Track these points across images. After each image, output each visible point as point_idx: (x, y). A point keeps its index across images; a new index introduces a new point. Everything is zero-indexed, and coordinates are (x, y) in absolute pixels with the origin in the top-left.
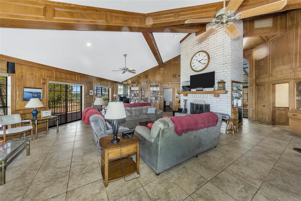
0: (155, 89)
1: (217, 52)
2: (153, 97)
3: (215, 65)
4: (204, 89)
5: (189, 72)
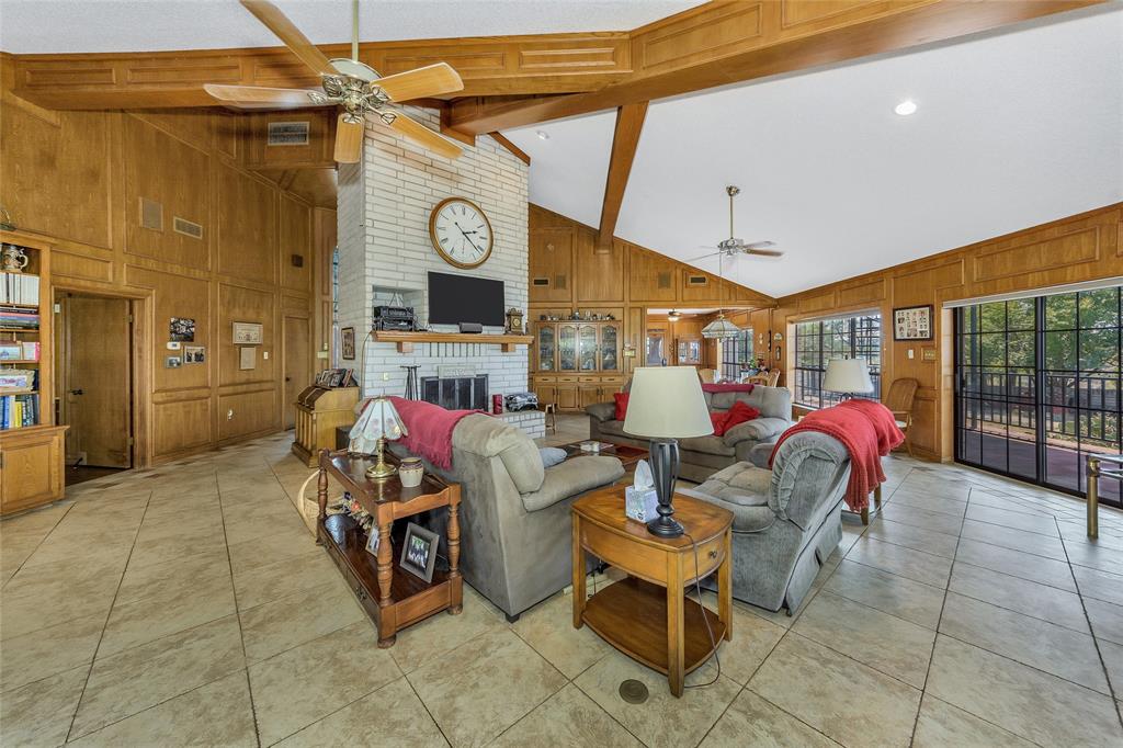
3: (502, 263)
4: (484, 327)
5: (422, 256)
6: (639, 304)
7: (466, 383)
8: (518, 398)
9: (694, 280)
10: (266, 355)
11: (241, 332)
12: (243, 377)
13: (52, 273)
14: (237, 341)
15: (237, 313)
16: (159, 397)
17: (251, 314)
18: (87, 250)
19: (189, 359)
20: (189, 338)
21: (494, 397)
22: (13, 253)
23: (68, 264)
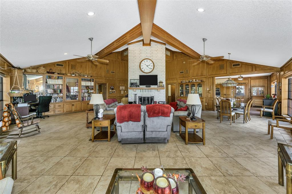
0: (88, 84)
1: (158, 63)
2: (86, 94)
3: (157, 71)
5: (139, 72)
6: (212, 76)
7: (148, 98)
8: (160, 102)
9: (234, 65)
10: (126, 92)
11: (121, 88)
12: (122, 95)
13: (95, 81)
14: (120, 89)
15: (120, 85)
16: (109, 98)
17: (123, 85)
18: (100, 78)
19: (113, 92)
20: (113, 89)
21: (155, 101)
22: (92, 79)
23: (98, 80)
